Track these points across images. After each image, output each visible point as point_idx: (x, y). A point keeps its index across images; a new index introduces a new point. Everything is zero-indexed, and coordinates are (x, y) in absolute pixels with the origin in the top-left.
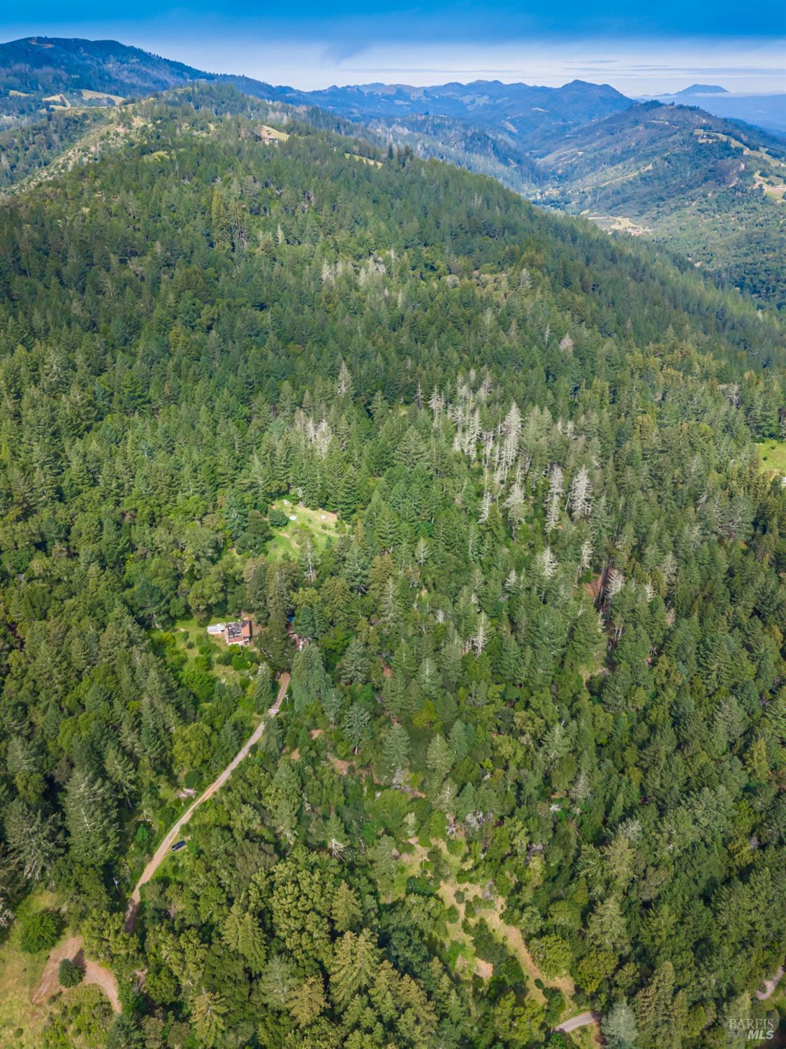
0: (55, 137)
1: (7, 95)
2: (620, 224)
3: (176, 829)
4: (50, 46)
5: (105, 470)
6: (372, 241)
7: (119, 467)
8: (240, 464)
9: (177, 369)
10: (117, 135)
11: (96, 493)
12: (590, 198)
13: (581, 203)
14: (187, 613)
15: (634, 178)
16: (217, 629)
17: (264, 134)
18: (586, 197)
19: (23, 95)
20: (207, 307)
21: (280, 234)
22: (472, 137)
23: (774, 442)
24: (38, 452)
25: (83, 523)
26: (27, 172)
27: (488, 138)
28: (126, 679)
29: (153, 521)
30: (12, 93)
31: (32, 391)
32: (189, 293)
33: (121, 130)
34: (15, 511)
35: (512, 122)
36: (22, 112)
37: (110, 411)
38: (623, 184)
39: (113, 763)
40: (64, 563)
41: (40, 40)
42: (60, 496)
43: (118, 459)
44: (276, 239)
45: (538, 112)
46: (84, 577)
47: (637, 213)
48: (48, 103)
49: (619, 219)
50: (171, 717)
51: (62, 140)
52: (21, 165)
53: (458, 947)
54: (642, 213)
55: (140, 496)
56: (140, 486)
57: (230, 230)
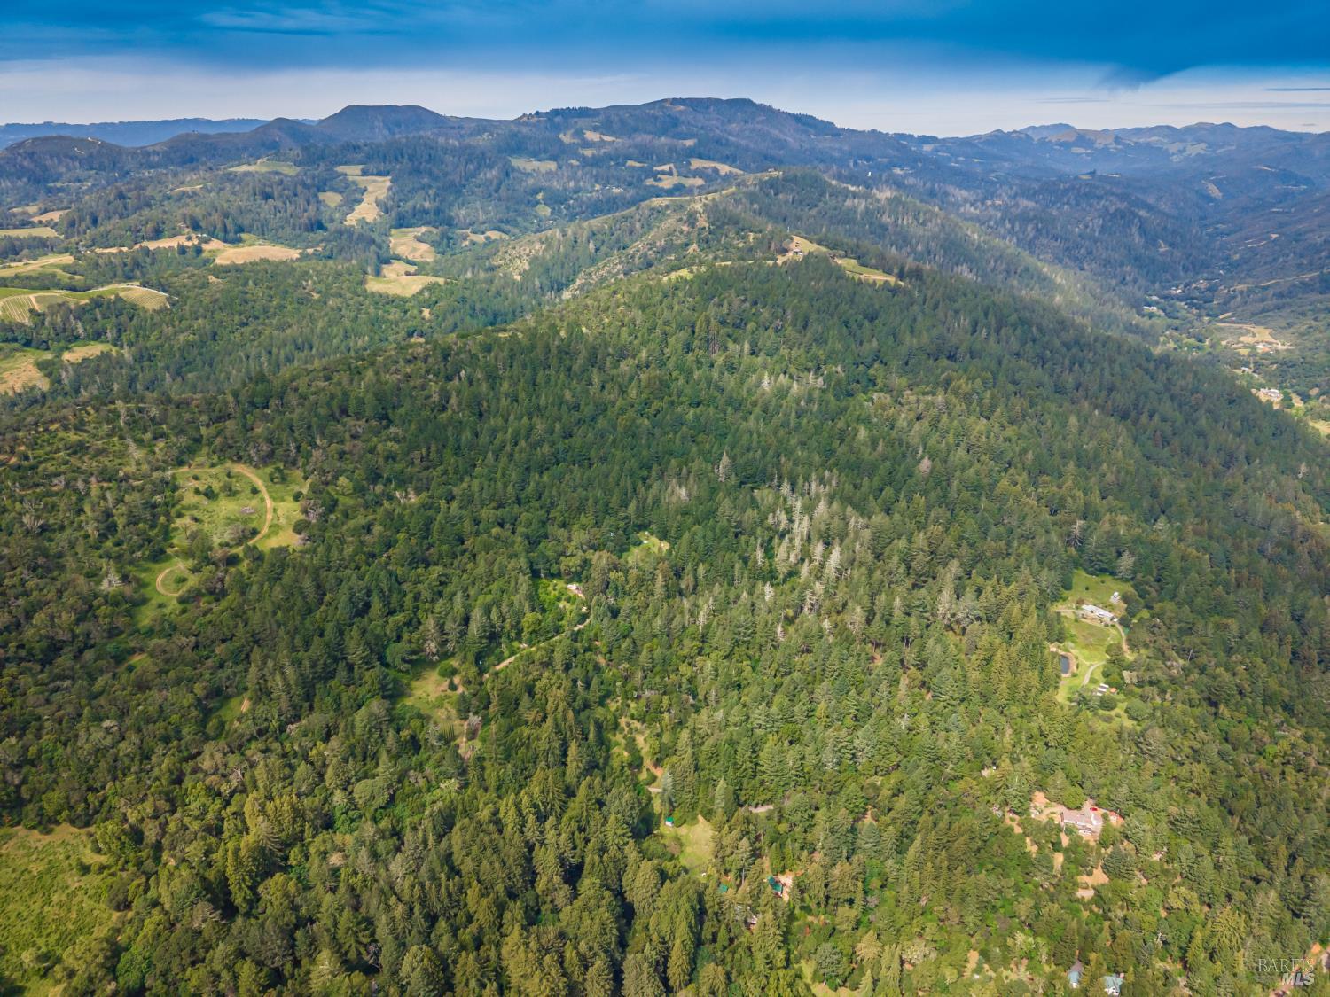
0: (638, 225)
1: (624, 165)
2: (1254, 335)
3: (512, 659)
4: (682, 108)
5: (546, 493)
6: (823, 358)
7: (554, 492)
8: (625, 505)
9: (614, 441)
10: (681, 232)
11: (537, 504)
12: (1239, 299)
13: (1225, 303)
14: (559, 575)
15: (1311, 279)
16: (573, 587)
17: (793, 246)
18: (1234, 297)
19: (638, 165)
20: (656, 401)
21: (747, 347)
22: (1114, 215)
23: (1108, 578)
24: (514, 476)
25: (524, 516)
26: (607, 256)
27: (1135, 215)
28: (513, 584)
29: (564, 525)
30: (629, 163)
31: (523, 443)
32: (647, 391)
33: (685, 228)
34: (494, 504)
35: (1218, 184)
36: (630, 184)
37: (564, 460)
38: (1294, 286)
39: (494, 616)
40: (509, 533)
41: (675, 102)
42: (519, 502)
43: (554, 489)
44: (742, 350)
45: (1260, 171)
46: (514, 542)
47: (1284, 325)
48: (659, 172)
49: (1256, 329)
50: (527, 608)
51: (642, 227)
52: (604, 249)
53: (618, 744)
54: (1290, 325)
55: (561, 511)
56: (562, 506)
57: (708, 341)
